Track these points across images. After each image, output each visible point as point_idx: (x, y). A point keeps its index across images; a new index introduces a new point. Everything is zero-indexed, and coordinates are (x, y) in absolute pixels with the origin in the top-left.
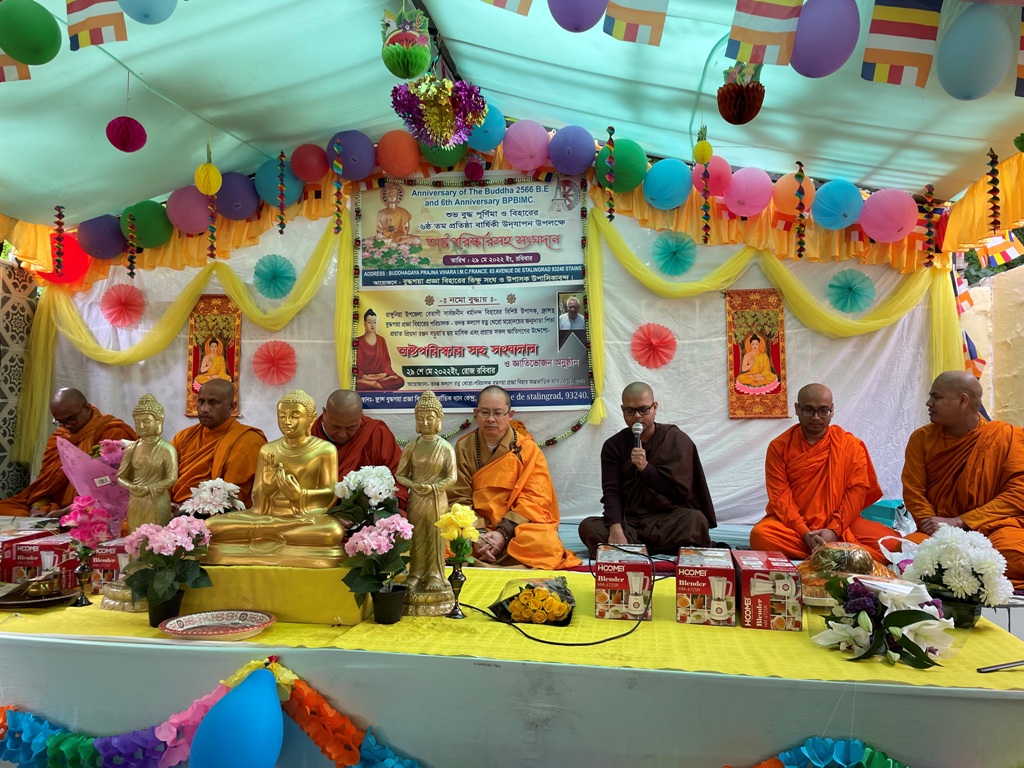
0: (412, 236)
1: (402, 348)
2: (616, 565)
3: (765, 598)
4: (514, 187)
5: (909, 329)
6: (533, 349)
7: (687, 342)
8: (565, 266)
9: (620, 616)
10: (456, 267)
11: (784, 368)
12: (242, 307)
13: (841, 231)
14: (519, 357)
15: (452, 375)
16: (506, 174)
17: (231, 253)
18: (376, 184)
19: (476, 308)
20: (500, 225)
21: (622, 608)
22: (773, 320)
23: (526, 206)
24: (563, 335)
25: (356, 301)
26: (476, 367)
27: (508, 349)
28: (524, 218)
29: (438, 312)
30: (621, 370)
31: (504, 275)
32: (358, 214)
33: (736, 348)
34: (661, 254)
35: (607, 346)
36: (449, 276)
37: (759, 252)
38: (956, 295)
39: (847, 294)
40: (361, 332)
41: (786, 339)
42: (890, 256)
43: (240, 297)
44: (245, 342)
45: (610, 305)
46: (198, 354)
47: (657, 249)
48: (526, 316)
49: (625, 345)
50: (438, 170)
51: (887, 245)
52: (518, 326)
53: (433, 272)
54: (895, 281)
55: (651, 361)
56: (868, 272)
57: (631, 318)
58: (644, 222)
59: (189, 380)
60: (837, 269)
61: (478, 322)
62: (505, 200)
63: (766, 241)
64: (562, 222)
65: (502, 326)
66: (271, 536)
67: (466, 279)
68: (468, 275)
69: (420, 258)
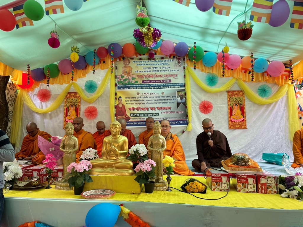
0: (133, 75)
1: (130, 108)
2: (218, 174)
3: (265, 184)
4: (163, 60)
5: (282, 102)
6: (170, 108)
7: (216, 106)
8: (179, 83)
9: (220, 190)
10: (146, 84)
11: (245, 114)
12: (81, 95)
13: (261, 73)
14: (165, 111)
15: (145, 116)
16: (161, 56)
17: (77, 80)
18: (122, 59)
19: (152, 96)
20: (159, 71)
21: (220, 188)
22: (241, 100)
23: (167, 66)
24: (179, 104)
25: (116, 94)
26: (152, 114)
27: (162, 108)
28: (166, 69)
29: (141, 97)
30: (196, 115)
31: (160, 86)
32: (116, 68)
33: (231, 108)
34: (208, 80)
35: (192, 107)
36: (144, 87)
37: (237, 79)
38: (295, 92)
39: (263, 92)
40: (117, 103)
41: (245, 105)
42: (276, 80)
43: (81, 93)
44: (82, 106)
45: (193, 95)
47: (207, 78)
48: (167, 98)
49: (197, 107)
50: (140, 55)
51: (275, 77)
52: (165, 101)
53: (139, 85)
54: (277, 88)
55: (205, 112)
56: (270, 85)
57: (199, 99)
58: (202, 70)
59: (64, 118)
60: (260, 84)
61: (153, 100)
62: (161, 64)
63: (239, 76)
64: (178, 70)
65: (160, 101)
66: (110, 166)
67: (149, 87)
68: (150, 86)
69: (135, 81)
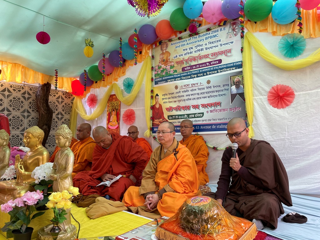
0: (171, 62)
1: (167, 108)
4: (210, 32)
6: (219, 104)
7: (301, 93)
8: (233, 63)
10: (187, 71)
14: (213, 108)
16: (207, 27)
18: (158, 44)
19: (194, 88)
20: (204, 50)
23: (216, 39)
24: (233, 96)
25: (152, 91)
26: (195, 114)
27: (208, 105)
28: (215, 45)
29: (180, 92)
30: (263, 111)
31: (206, 72)
32: (153, 57)
35: (255, 99)
36: (184, 76)
40: (154, 103)
43: (118, 94)
44: (121, 110)
45: (256, 79)
46: (109, 115)
47: (281, 45)
48: (216, 89)
49: (264, 99)
50: (181, 32)
52: (212, 94)
53: (178, 75)
55: (280, 105)
58: (274, 33)
59: (107, 124)
61: (195, 94)
62: (206, 39)
64: (232, 42)
65: (205, 95)
67: (190, 76)
68: (191, 74)
69: (174, 70)
